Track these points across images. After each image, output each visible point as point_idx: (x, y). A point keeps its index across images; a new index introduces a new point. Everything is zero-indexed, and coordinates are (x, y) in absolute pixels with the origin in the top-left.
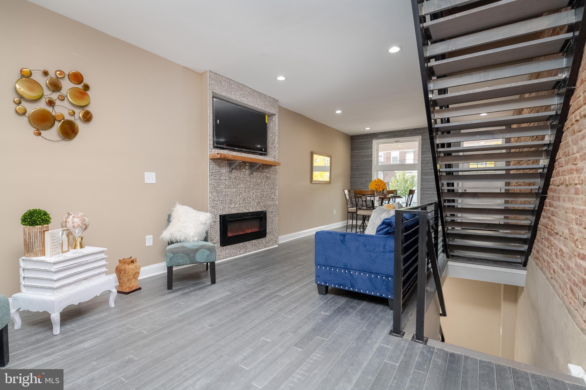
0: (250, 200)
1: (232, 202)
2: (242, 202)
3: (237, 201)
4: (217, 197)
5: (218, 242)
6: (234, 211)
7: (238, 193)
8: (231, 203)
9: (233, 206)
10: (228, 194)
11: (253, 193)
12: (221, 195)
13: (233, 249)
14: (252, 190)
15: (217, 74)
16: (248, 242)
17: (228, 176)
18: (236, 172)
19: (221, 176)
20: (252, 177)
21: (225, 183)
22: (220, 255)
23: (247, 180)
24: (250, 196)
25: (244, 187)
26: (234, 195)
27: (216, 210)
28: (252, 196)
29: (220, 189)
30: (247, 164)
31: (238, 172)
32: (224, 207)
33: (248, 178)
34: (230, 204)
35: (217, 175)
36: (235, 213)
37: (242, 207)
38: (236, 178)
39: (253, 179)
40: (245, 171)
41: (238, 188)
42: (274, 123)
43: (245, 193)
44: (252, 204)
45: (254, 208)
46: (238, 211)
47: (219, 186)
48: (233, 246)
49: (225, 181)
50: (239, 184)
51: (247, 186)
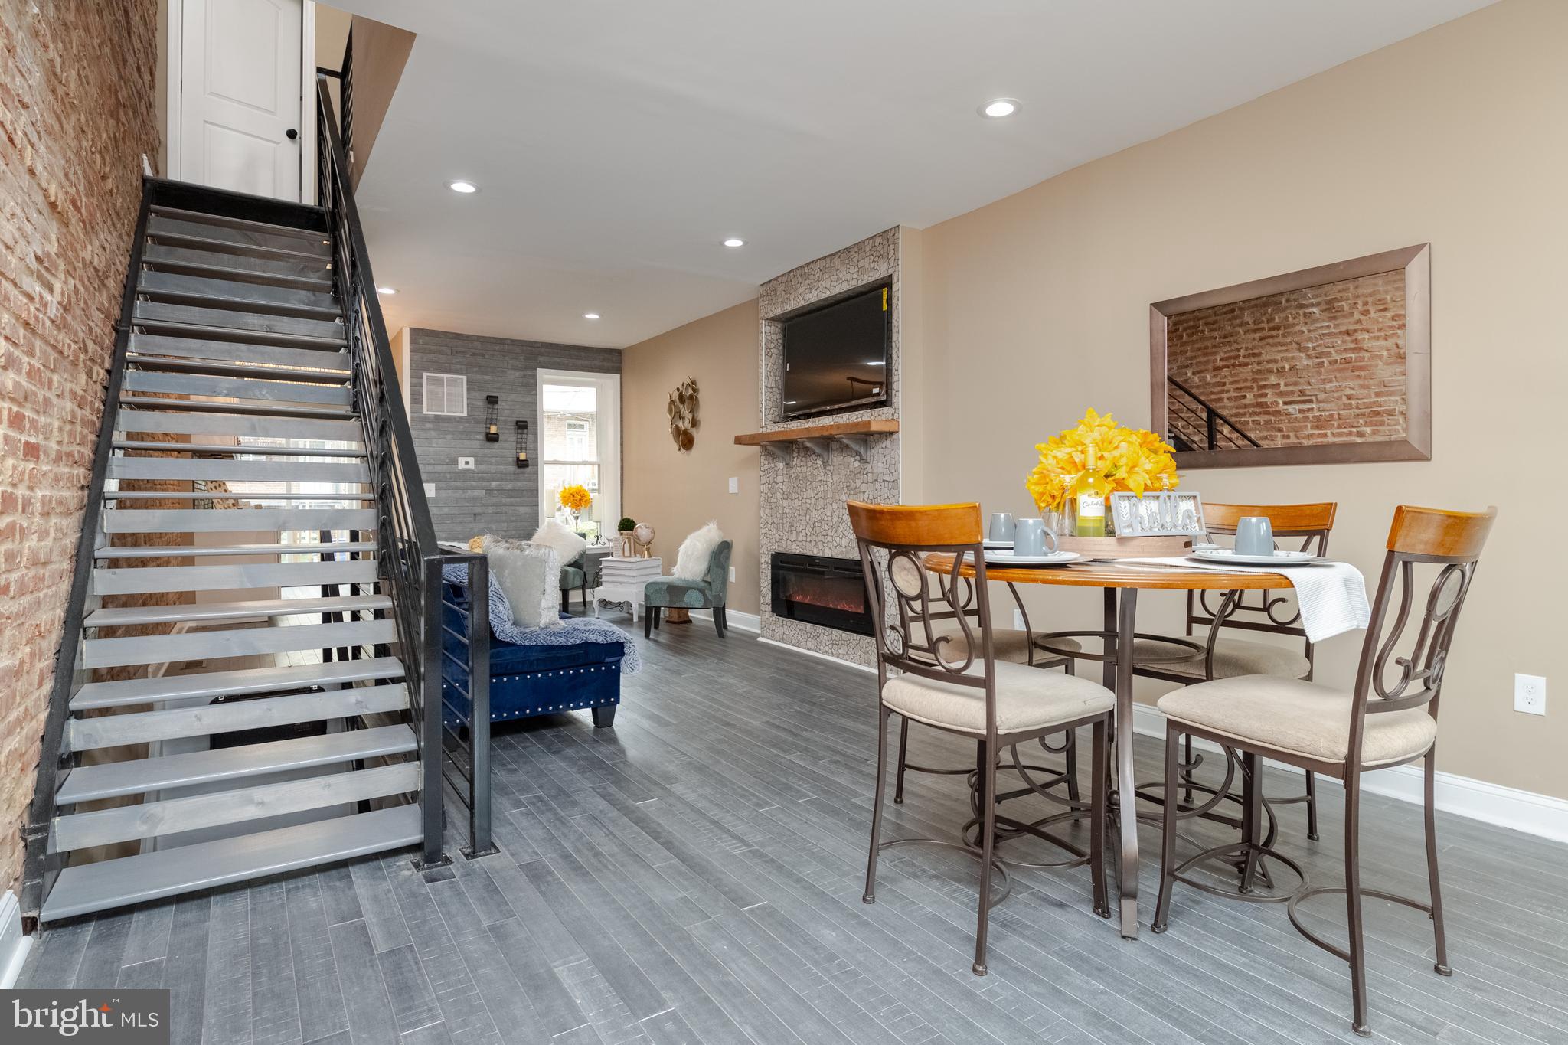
0: (826, 527)
1: (793, 529)
9: (793, 537)
12: (776, 514)
13: (795, 630)
14: (831, 504)
16: (821, 627)
17: (787, 475)
19: (778, 476)
20: (831, 471)
21: (782, 490)
23: (820, 479)
24: (826, 519)
25: (814, 497)
26: (795, 515)
27: (769, 543)
28: (830, 519)
29: (775, 501)
32: (780, 537)
33: (822, 474)
34: (790, 532)
36: (797, 552)
38: (799, 477)
39: (832, 476)
40: (817, 460)
41: (803, 498)
43: (816, 510)
45: (833, 549)
47: (773, 496)
48: (796, 623)
49: (782, 484)
50: (804, 490)
51: (819, 495)
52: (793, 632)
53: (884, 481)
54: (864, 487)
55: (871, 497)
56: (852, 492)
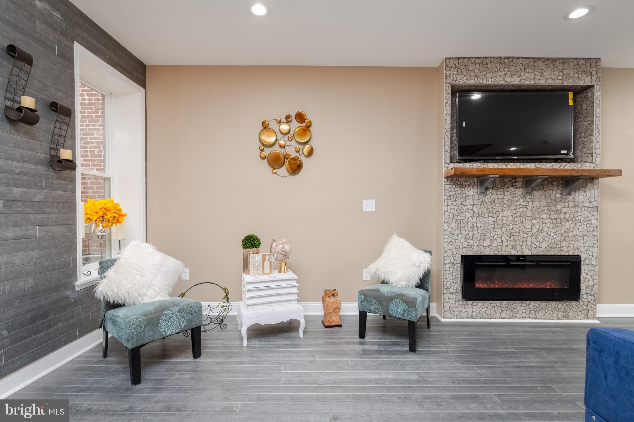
0: (525, 236)
2: (507, 238)
3: (495, 237)
4: (458, 229)
5: (458, 293)
6: (490, 252)
7: (497, 224)
8: (484, 239)
9: (488, 242)
10: (479, 225)
11: (533, 225)
12: (464, 227)
13: (487, 308)
14: (531, 220)
15: (459, 58)
16: (518, 302)
17: (478, 199)
18: (494, 192)
19: (465, 200)
20: (531, 199)
21: (472, 210)
22: (461, 311)
23: (519, 203)
24: (525, 230)
25: (512, 216)
26: (489, 228)
27: (456, 248)
29: (462, 218)
30: (518, 180)
31: (498, 193)
32: (469, 244)
33: (522, 200)
34: (482, 240)
35: (456, 199)
36: (492, 253)
37: (507, 246)
38: (494, 201)
39: (532, 202)
40: (515, 191)
41: (498, 216)
42: (589, 101)
43: (513, 224)
44: (530, 243)
45: (533, 249)
46: (498, 251)
47: (460, 214)
48: (487, 303)
49: (472, 206)
50: (500, 211)
51: (519, 214)
52: (486, 309)
53: (584, 206)
54: (564, 210)
55: (572, 216)
56: (553, 213)
